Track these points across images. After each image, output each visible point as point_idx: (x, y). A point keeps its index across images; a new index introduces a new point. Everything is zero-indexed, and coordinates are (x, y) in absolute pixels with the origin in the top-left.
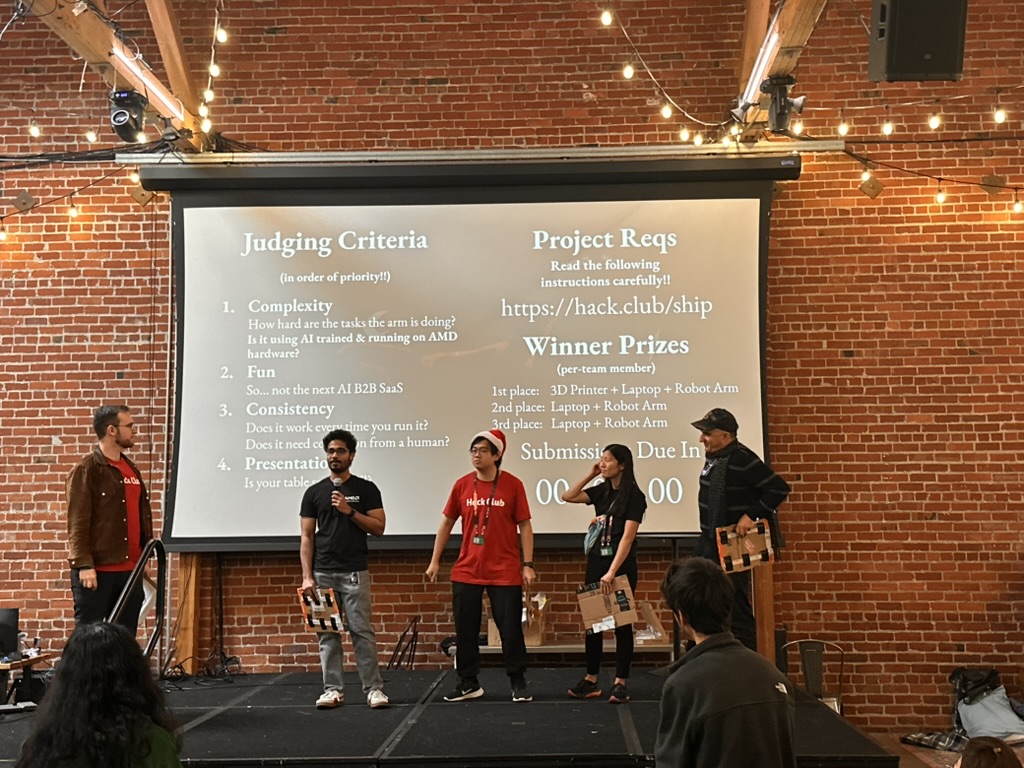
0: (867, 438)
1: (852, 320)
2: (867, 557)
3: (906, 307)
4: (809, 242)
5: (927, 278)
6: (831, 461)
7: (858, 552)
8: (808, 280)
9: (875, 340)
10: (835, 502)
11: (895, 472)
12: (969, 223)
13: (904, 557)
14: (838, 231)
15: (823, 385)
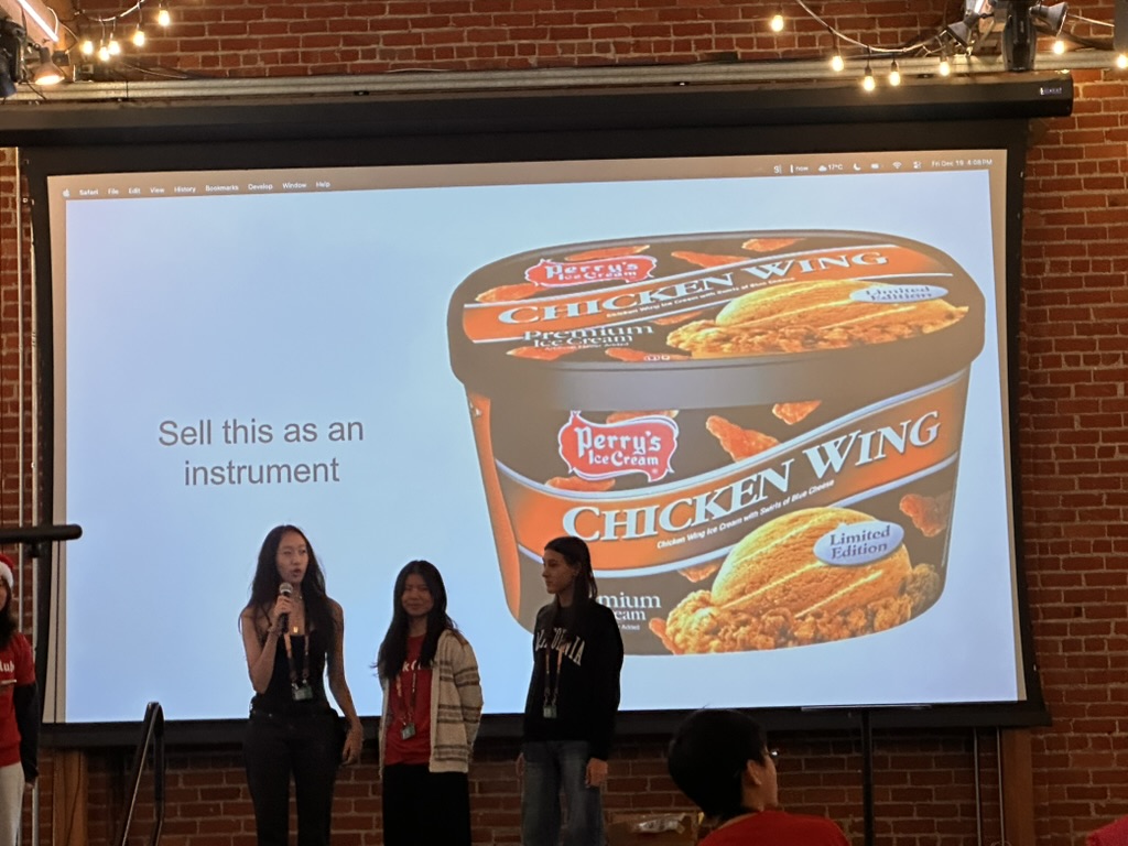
4: (1093, 217)
8: (1092, 282)
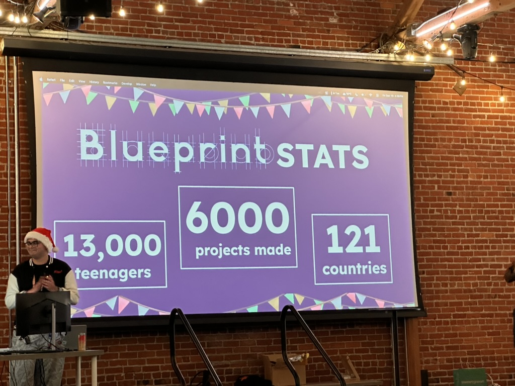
0: (460, 247)
1: (450, 172)
2: (461, 322)
3: (479, 165)
5: (489, 148)
6: (441, 262)
7: (457, 319)
9: (463, 185)
10: (443, 288)
11: (475, 269)
12: (511, 115)
13: (482, 322)
14: (442, 115)
15: (436, 213)
